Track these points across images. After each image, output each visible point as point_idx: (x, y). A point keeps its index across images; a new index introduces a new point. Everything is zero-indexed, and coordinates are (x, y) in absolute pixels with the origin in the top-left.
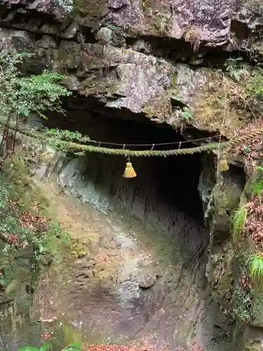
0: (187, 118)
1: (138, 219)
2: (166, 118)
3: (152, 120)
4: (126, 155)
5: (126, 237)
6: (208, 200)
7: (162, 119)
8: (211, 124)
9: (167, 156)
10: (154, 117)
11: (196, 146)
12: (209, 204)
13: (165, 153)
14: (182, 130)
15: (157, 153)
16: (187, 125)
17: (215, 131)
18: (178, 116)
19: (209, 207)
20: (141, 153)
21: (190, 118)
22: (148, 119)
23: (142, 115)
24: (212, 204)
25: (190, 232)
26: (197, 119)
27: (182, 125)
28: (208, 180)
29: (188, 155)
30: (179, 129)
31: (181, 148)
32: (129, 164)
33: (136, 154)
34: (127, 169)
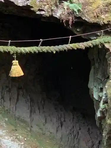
0: (75, 10)
1: (24, 121)
2: (52, 10)
3: (38, 13)
4: (12, 52)
5: (12, 141)
6: (100, 98)
7: (49, 12)
8: (103, 16)
9: (56, 52)
10: (40, 10)
11: (87, 40)
12: (102, 102)
13: (54, 49)
14: (70, 23)
15: (45, 49)
16: (76, 18)
17: (106, 23)
18: (66, 8)
19: (102, 106)
20: (28, 49)
21: (79, 11)
22: (34, 12)
23: (27, 8)
24: (106, 102)
25: (80, 133)
26: (86, 10)
27: (70, 18)
28: (99, 76)
29: (79, 50)
30: (67, 22)
31: (71, 43)
32: (15, 62)
33: (23, 51)
34: (13, 67)
